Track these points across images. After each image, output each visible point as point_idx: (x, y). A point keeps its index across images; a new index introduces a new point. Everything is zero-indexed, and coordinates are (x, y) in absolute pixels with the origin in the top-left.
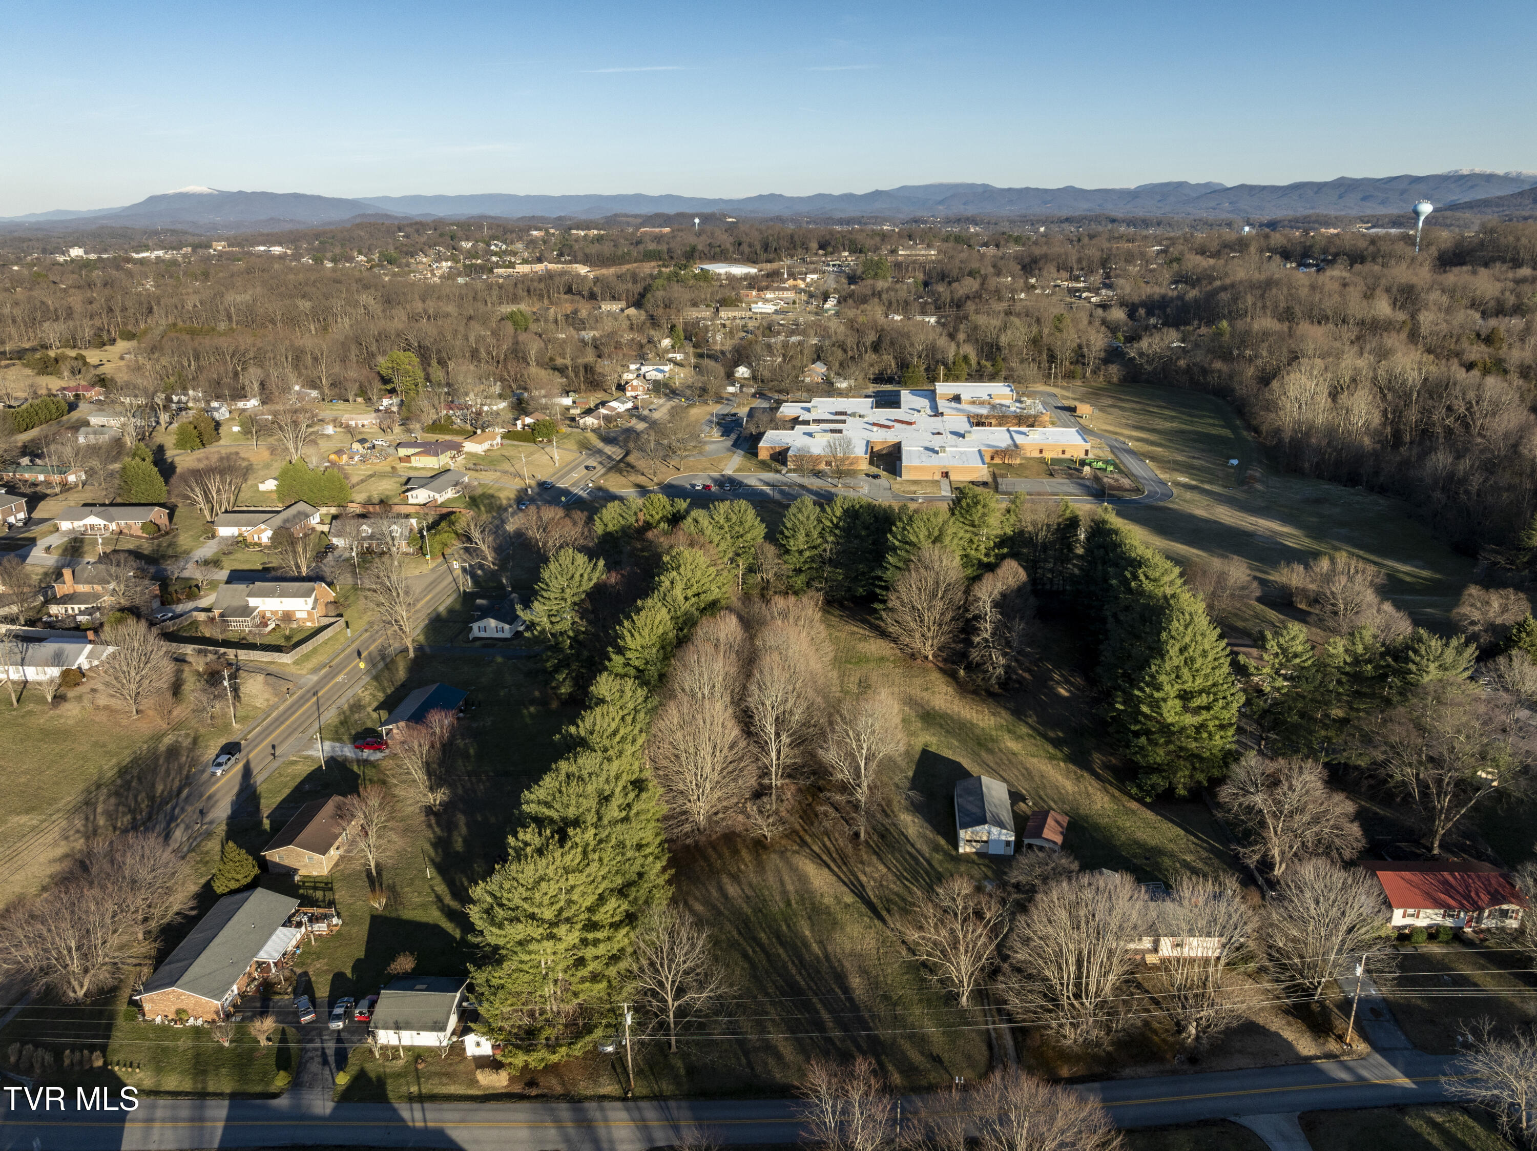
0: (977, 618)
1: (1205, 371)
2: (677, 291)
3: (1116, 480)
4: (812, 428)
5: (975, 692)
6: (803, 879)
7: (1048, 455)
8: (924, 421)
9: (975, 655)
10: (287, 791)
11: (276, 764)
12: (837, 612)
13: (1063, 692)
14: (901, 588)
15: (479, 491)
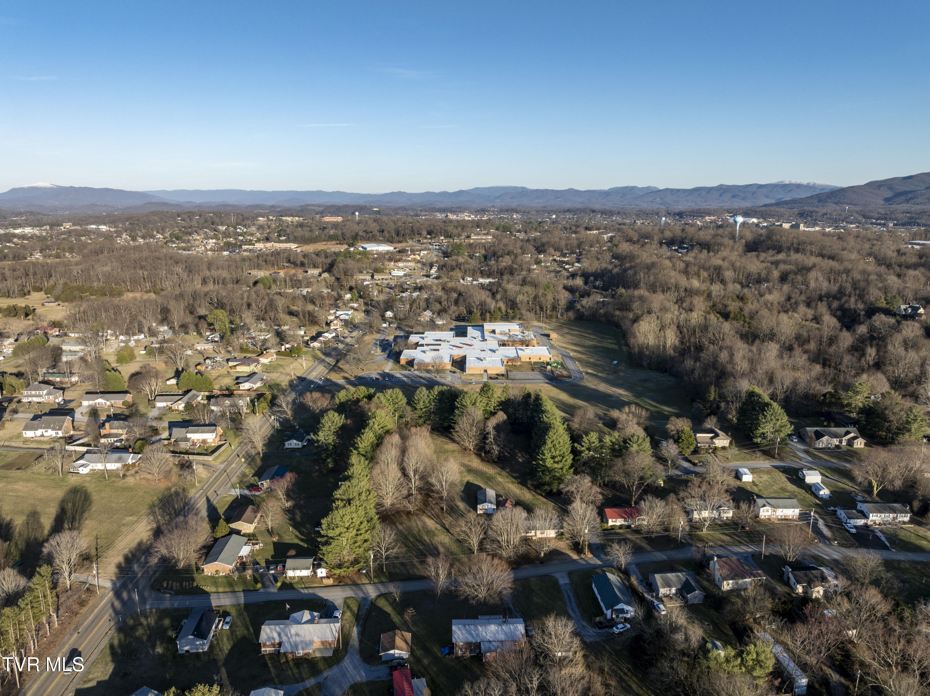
0: (488, 433)
1: (613, 316)
2: (351, 263)
3: (561, 372)
4: (425, 348)
5: (488, 461)
6: (424, 523)
7: (533, 360)
8: (478, 344)
9: (487, 448)
10: (227, 507)
11: (219, 497)
12: (436, 433)
13: (520, 460)
14: (460, 423)
15: (273, 382)
